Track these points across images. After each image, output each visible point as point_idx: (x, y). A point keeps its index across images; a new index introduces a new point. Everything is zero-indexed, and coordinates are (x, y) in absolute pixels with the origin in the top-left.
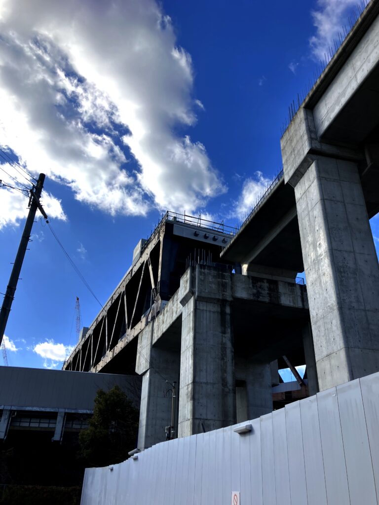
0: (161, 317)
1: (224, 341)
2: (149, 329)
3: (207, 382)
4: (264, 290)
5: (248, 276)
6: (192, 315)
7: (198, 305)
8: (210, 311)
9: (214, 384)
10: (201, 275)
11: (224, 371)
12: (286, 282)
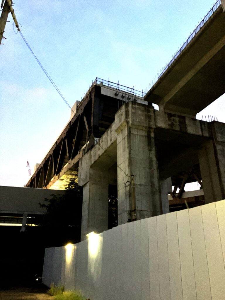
1: (151, 157)
2: (87, 156)
3: (140, 184)
4: (176, 122)
5: (165, 112)
6: (126, 138)
8: (140, 135)
9: (145, 185)
10: (133, 109)
11: (152, 177)
12: (190, 118)
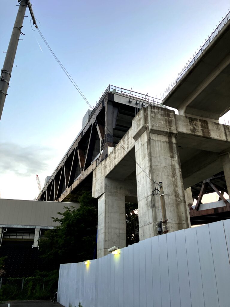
1: (173, 164)
4: (198, 127)
5: (186, 117)
6: (146, 144)
7: (151, 136)
8: (161, 141)
10: (152, 113)
12: (213, 122)
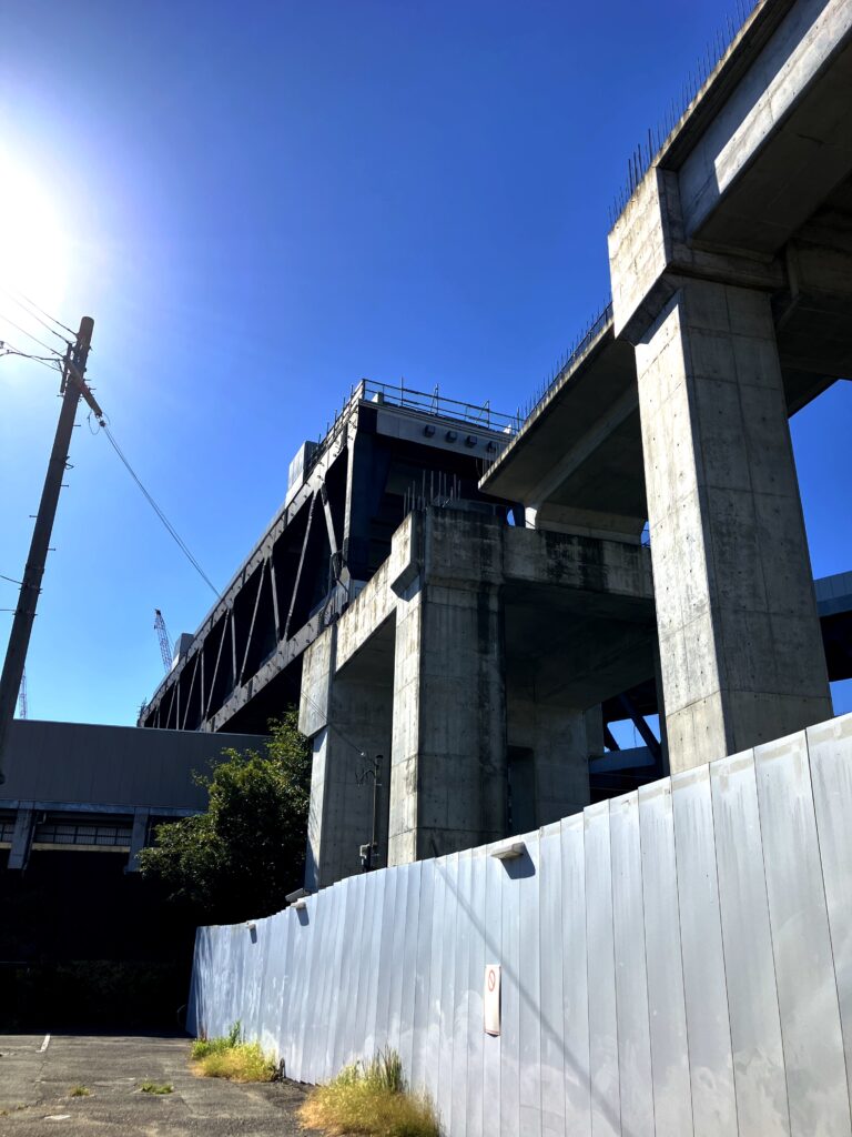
0: (350, 616)
1: (485, 669)
2: (325, 640)
3: (448, 754)
4: (572, 560)
5: (539, 531)
6: (416, 614)
7: (429, 594)
8: (456, 606)
9: (462, 757)
10: (436, 529)
11: (484, 730)
12: (619, 543)
